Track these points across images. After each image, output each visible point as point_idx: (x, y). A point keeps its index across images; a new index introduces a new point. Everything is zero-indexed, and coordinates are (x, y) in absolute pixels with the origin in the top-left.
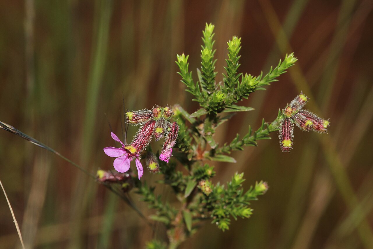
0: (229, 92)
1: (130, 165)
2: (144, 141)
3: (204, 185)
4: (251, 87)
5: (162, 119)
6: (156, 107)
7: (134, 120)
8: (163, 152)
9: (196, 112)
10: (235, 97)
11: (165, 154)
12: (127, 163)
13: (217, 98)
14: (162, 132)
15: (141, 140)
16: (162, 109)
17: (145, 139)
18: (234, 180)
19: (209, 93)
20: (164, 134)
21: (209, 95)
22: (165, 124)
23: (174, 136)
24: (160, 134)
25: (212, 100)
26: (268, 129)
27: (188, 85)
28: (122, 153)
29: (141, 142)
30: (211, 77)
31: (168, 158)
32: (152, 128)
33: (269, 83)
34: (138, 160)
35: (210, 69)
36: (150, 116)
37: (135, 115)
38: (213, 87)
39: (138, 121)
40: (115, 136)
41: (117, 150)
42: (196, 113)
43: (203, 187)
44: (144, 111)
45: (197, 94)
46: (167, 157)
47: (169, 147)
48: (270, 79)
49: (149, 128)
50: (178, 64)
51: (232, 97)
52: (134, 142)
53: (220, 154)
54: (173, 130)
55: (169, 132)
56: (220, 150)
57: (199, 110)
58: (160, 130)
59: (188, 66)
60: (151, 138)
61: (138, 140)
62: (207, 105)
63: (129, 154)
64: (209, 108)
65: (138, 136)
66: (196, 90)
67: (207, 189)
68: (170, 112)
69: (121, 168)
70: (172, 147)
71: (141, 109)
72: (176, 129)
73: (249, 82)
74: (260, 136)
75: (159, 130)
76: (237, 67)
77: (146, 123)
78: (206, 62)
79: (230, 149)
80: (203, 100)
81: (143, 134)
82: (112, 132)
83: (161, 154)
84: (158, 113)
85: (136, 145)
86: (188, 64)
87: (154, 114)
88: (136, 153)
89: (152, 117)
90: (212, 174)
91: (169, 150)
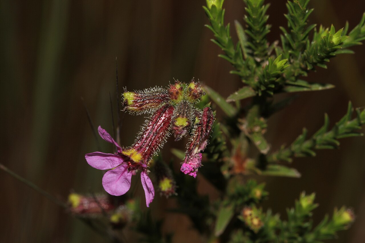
0: (292, 58)
1: (130, 182)
2: (155, 140)
3: (251, 215)
4: (335, 46)
5: (185, 103)
6: (174, 83)
7: (137, 106)
8: (187, 160)
9: (236, 93)
10: (303, 66)
11: (189, 163)
12: (126, 179)
13: (275, 66)
14: (186, 124)
15: (149, 139)
16: (185, 86)
17: (157, 137)
18: (300, 206)
19: (258, 60)
20: (189, 128)
21: (258, 64)
22: (190, 111)
23: (207, 131)
24: (183, 129)
25: (267, 71)
26: (359, 119)
27: (224, 47)
28: (117, 161)
29: (149, 142)
30: (262, 32)
31: (195, 170)
32: (169, 118)
33: (361, 41)
34: (145, 174)
35: (260, 20)
36: (164, 99)
37: (137, 97)
38: (264, 50)
39: (144, 107)
40: (106, 133)
41: (108, 158)
42: (236, 95)
43: (249, 218)
44: (154, 90)
45: (239, 62)
46: (194, 168)
47: (196, 150)
48: (361, 35)
49: (163, 118)
50: (208, 11)
51: (298, 66)
52: (138, 144)
53: (274, 163)
54: (204, 121)
55: (197, 124)
56: (274, 157)
57: (241, 90)
58: (183, 122)
59: (223, 14)
60: (167, 136)
61: (144, 139)
62: (255, 81)
63: (130, 164)
64: (259, 85)
65: (144, 133)
66: (237, 55)
67: (256, 222)
68: (199, 91)
69: (115, 188)
70: (201, 152)
71: (148, 87)
72: (209, 120)
73: (331, 38)
74: (344, 131)
75: (181, 122)
76: (307, 15)
77: (157, 111)
78: (254, 6)
79: (292, 155)
80: (248, 72)
81: (153, 128)
82: (100, 127)
83: (184, 164)
84: (177, 93)
85: (141, 147)
86: (224, 10)
87: (171, 94)
88: (142, 161)
89: (167, 100)
90: (263, 197)
91: (197, 155)
